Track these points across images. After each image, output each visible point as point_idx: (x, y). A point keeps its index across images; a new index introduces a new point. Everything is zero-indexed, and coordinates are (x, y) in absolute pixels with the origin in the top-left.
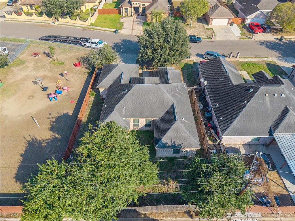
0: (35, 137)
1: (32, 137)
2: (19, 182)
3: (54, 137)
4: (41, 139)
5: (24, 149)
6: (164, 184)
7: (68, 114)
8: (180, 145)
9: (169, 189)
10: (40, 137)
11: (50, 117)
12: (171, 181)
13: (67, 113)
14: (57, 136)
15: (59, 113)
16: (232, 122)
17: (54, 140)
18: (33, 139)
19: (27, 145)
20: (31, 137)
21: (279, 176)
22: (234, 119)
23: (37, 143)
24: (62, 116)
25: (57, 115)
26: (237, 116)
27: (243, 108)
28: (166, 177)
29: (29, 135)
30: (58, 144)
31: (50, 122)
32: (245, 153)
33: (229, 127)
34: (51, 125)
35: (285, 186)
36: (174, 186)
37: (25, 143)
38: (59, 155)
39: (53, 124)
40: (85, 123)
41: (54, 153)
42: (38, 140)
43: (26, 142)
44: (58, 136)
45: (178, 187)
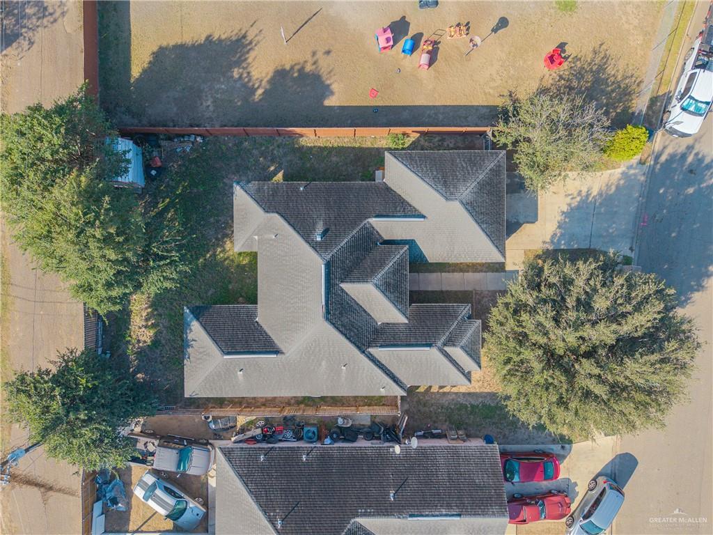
0: (256, 45)
1: (256, 39)
2: (152, 59)
3: (256, 86)
4: (250, 60)
5: (223, 37)
6: (147, 320)
7: (329, 96)
8: (189, 358)
9: (137, 328)
10: (256, 57)
11: (320, 55)
12: (152, 332)
13: (332, 93)
14: (260, 91)
15: (332, 74)
16: (240, 476)
17: (249, 89)
18: (251, 43)
19: (234, 38)
20: (256, 36)
21: (162, 529)
22: (246, 484)
23: (240, 57)
24: (322, 83)
25: (324, 72)
26: (250, 492)
27: (265, 512)
28: (161, 325)
29: (261, 31)
30: (238, 101)
31: (302, 61)
32: (212, 487)
33: (233, 467)
34: (292, 68)
35: (142, 532)
36: (142, 339)
37: (240, 30)
38: (210, 114)
39: (296, 70)
40: (296, 146)
41: (216, 102)
42: (247, 56)
43: (243, 32)
44: (260, 95)
45: (141, 345)
